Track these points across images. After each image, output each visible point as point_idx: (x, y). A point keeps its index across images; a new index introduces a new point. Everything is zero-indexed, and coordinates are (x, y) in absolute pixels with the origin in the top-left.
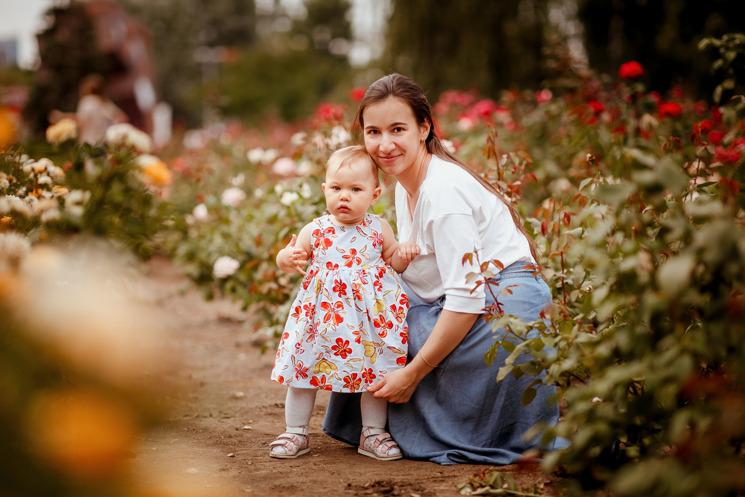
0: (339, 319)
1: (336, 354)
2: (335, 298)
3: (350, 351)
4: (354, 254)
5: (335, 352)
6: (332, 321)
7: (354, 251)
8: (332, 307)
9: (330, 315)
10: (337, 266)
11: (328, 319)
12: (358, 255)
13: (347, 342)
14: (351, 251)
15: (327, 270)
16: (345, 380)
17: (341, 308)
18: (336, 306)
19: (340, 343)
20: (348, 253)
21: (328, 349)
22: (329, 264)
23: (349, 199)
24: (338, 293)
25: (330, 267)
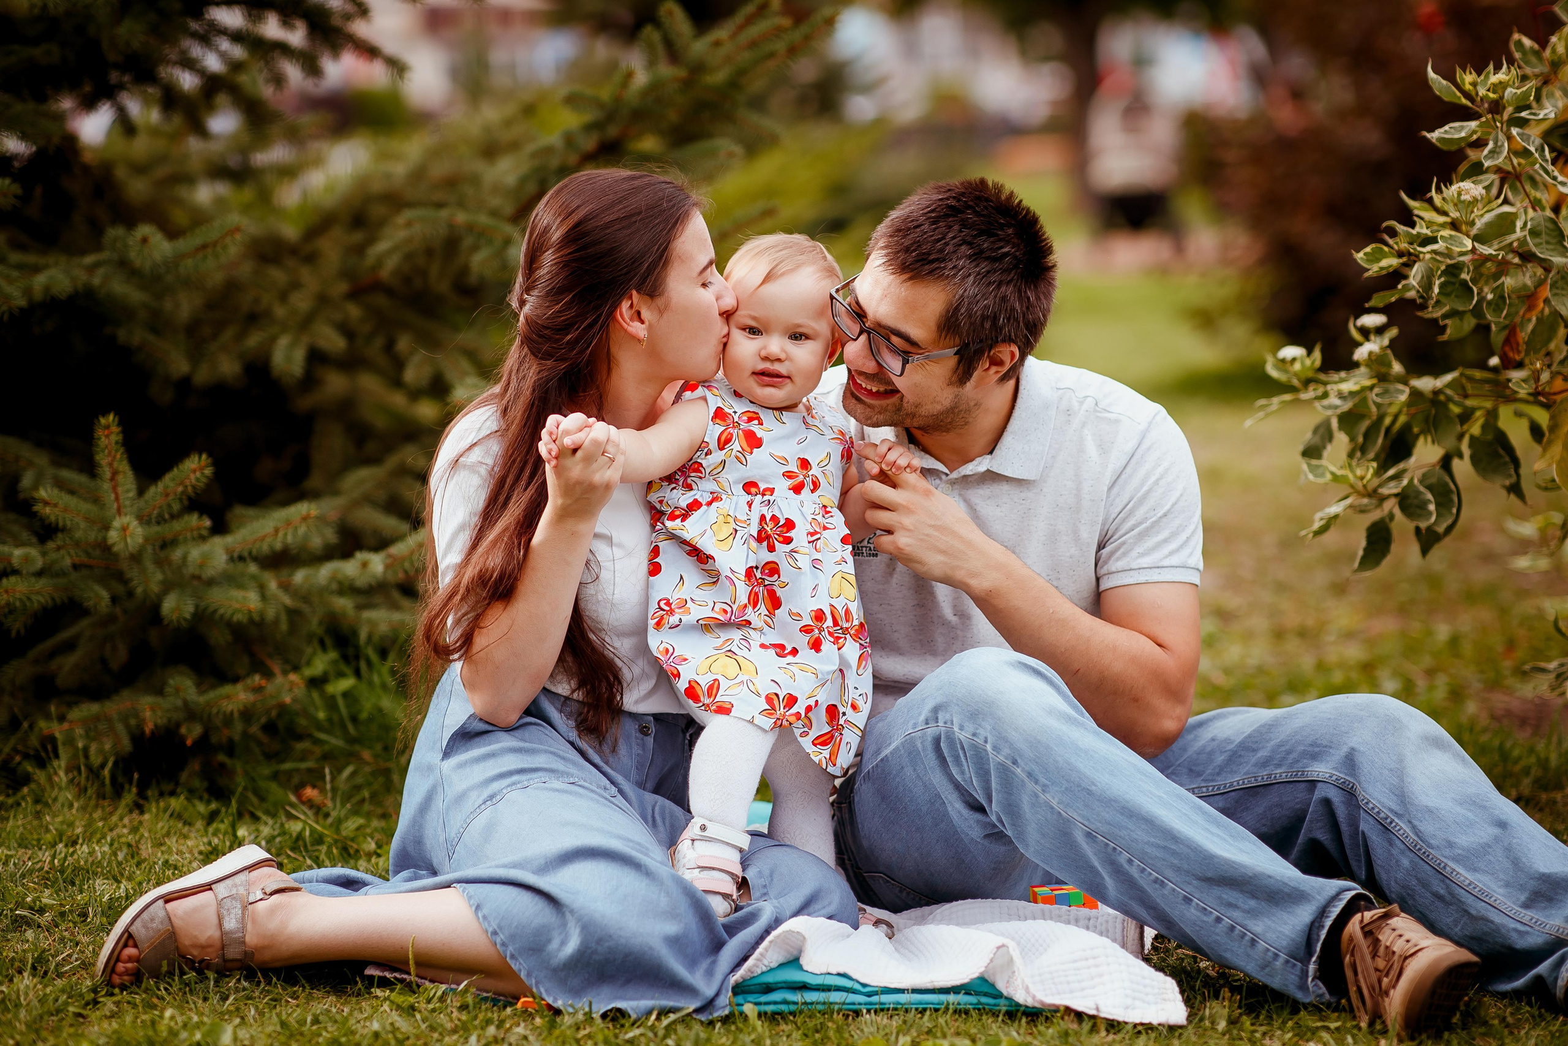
0: (775, 602)
4: (807, 469)
7: (805, 464)
8: (758, 575)
12: (815, 471)
14: (799, 462)
15: (749, 498)
17: (776, 578)
20: (794, 467)
22: (749, 486)
23: (782, 356)
25: (753, 490)
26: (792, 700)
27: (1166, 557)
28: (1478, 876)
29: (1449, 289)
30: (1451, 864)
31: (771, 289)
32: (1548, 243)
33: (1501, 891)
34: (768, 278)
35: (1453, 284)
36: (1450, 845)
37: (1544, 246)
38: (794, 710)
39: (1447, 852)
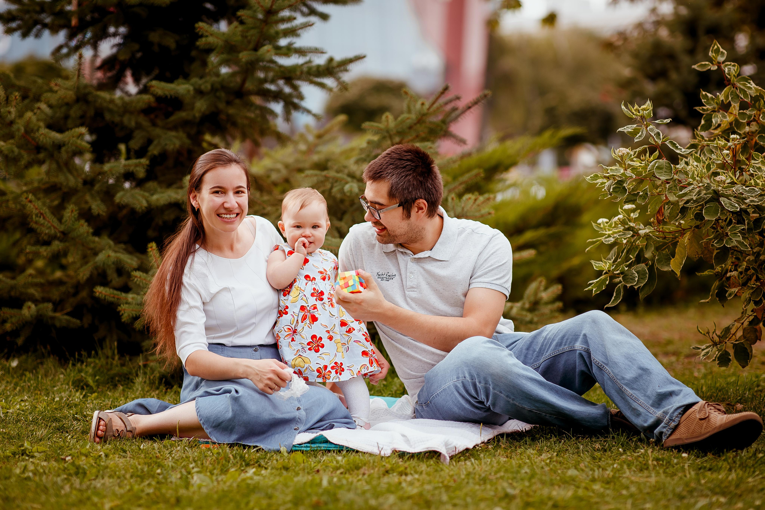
0: (314, 319)
1: (310, 349)
2: (312, 301)
3: (323, 346)
5: (309, 347)
6: (307, 321)
8: (308, 309)
9: (306, 315)
10: (314, 279)
11: (305, 319)
13: (321, 338)
15: (306, 281)
16: (318, 371)
17: (316, 310)
18: (312, 308)
19: (314, 339)
21: (303, 345)
22: (307, 277)
24: (315, 298)
25: (308, 279)
26: (326, 367)
27: (495, 280)
28: (634, 391)
29: (617, 190)
30: (624, 386)
31: (304, 211)
32: (665, 172)
33: (642, 398)
34: (302, 207)
35: (620, 188)
36: (623, 378)
37: (664, 173)
38: (327, 370)
39: (623, 382)
